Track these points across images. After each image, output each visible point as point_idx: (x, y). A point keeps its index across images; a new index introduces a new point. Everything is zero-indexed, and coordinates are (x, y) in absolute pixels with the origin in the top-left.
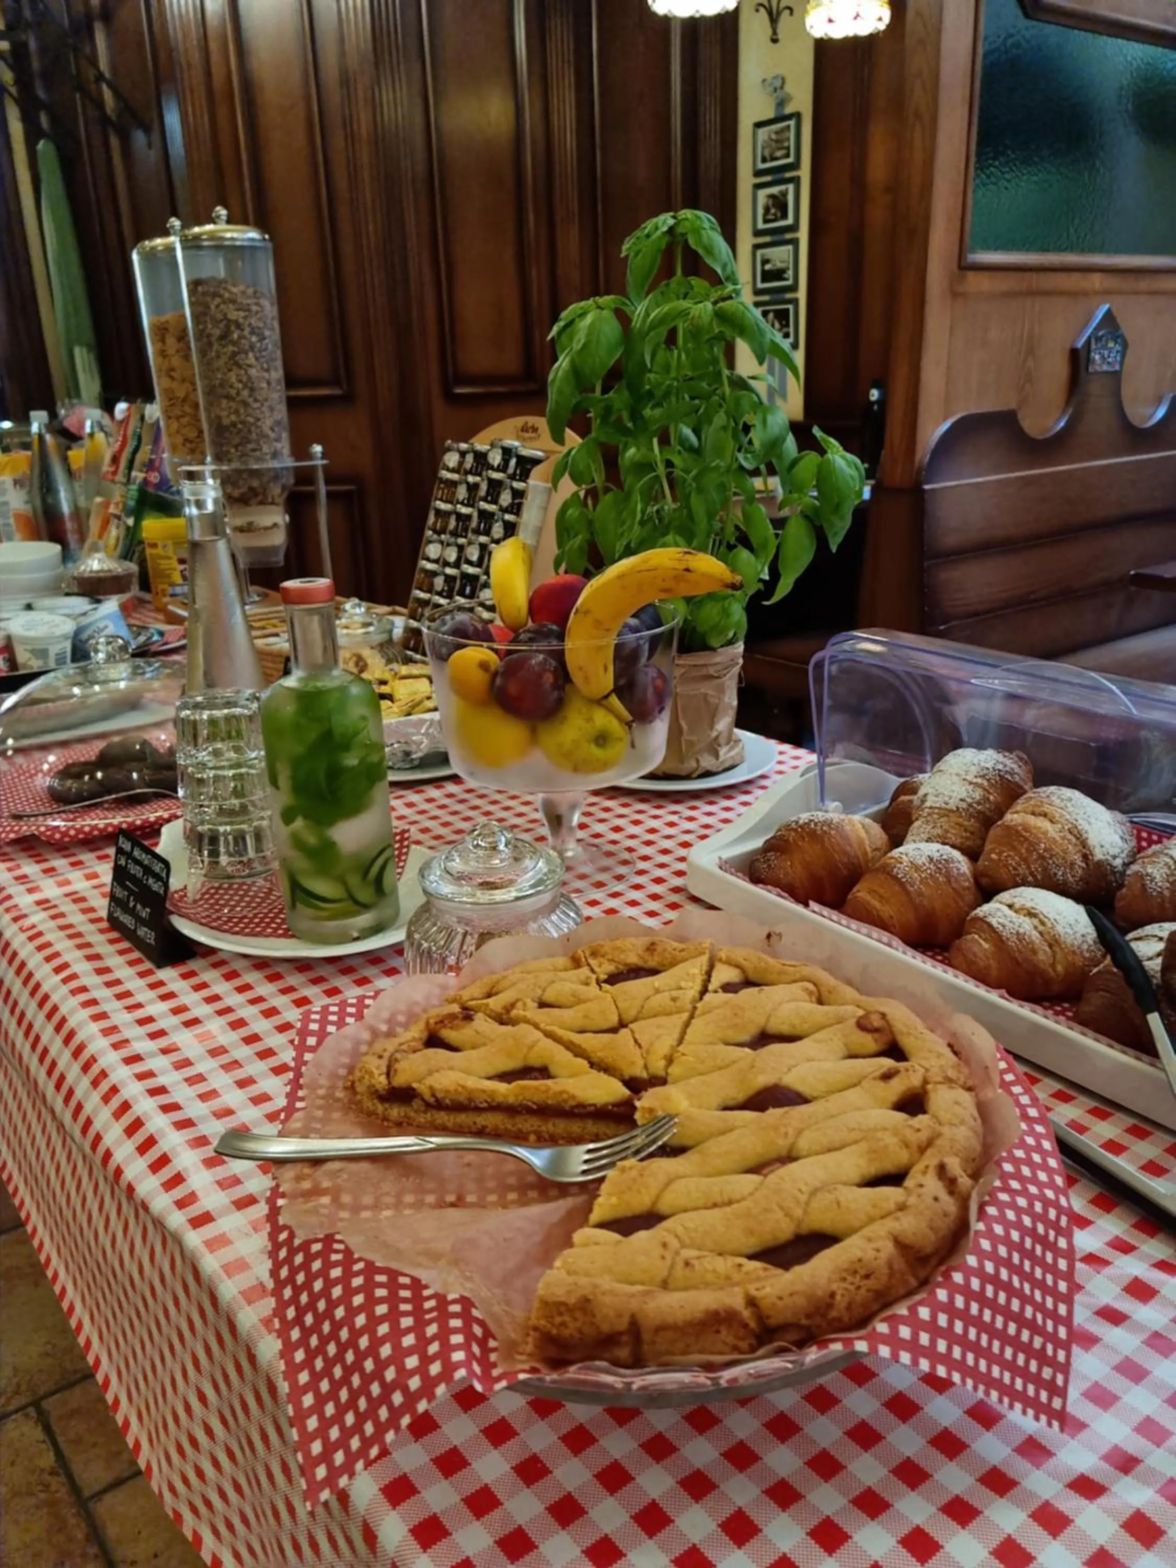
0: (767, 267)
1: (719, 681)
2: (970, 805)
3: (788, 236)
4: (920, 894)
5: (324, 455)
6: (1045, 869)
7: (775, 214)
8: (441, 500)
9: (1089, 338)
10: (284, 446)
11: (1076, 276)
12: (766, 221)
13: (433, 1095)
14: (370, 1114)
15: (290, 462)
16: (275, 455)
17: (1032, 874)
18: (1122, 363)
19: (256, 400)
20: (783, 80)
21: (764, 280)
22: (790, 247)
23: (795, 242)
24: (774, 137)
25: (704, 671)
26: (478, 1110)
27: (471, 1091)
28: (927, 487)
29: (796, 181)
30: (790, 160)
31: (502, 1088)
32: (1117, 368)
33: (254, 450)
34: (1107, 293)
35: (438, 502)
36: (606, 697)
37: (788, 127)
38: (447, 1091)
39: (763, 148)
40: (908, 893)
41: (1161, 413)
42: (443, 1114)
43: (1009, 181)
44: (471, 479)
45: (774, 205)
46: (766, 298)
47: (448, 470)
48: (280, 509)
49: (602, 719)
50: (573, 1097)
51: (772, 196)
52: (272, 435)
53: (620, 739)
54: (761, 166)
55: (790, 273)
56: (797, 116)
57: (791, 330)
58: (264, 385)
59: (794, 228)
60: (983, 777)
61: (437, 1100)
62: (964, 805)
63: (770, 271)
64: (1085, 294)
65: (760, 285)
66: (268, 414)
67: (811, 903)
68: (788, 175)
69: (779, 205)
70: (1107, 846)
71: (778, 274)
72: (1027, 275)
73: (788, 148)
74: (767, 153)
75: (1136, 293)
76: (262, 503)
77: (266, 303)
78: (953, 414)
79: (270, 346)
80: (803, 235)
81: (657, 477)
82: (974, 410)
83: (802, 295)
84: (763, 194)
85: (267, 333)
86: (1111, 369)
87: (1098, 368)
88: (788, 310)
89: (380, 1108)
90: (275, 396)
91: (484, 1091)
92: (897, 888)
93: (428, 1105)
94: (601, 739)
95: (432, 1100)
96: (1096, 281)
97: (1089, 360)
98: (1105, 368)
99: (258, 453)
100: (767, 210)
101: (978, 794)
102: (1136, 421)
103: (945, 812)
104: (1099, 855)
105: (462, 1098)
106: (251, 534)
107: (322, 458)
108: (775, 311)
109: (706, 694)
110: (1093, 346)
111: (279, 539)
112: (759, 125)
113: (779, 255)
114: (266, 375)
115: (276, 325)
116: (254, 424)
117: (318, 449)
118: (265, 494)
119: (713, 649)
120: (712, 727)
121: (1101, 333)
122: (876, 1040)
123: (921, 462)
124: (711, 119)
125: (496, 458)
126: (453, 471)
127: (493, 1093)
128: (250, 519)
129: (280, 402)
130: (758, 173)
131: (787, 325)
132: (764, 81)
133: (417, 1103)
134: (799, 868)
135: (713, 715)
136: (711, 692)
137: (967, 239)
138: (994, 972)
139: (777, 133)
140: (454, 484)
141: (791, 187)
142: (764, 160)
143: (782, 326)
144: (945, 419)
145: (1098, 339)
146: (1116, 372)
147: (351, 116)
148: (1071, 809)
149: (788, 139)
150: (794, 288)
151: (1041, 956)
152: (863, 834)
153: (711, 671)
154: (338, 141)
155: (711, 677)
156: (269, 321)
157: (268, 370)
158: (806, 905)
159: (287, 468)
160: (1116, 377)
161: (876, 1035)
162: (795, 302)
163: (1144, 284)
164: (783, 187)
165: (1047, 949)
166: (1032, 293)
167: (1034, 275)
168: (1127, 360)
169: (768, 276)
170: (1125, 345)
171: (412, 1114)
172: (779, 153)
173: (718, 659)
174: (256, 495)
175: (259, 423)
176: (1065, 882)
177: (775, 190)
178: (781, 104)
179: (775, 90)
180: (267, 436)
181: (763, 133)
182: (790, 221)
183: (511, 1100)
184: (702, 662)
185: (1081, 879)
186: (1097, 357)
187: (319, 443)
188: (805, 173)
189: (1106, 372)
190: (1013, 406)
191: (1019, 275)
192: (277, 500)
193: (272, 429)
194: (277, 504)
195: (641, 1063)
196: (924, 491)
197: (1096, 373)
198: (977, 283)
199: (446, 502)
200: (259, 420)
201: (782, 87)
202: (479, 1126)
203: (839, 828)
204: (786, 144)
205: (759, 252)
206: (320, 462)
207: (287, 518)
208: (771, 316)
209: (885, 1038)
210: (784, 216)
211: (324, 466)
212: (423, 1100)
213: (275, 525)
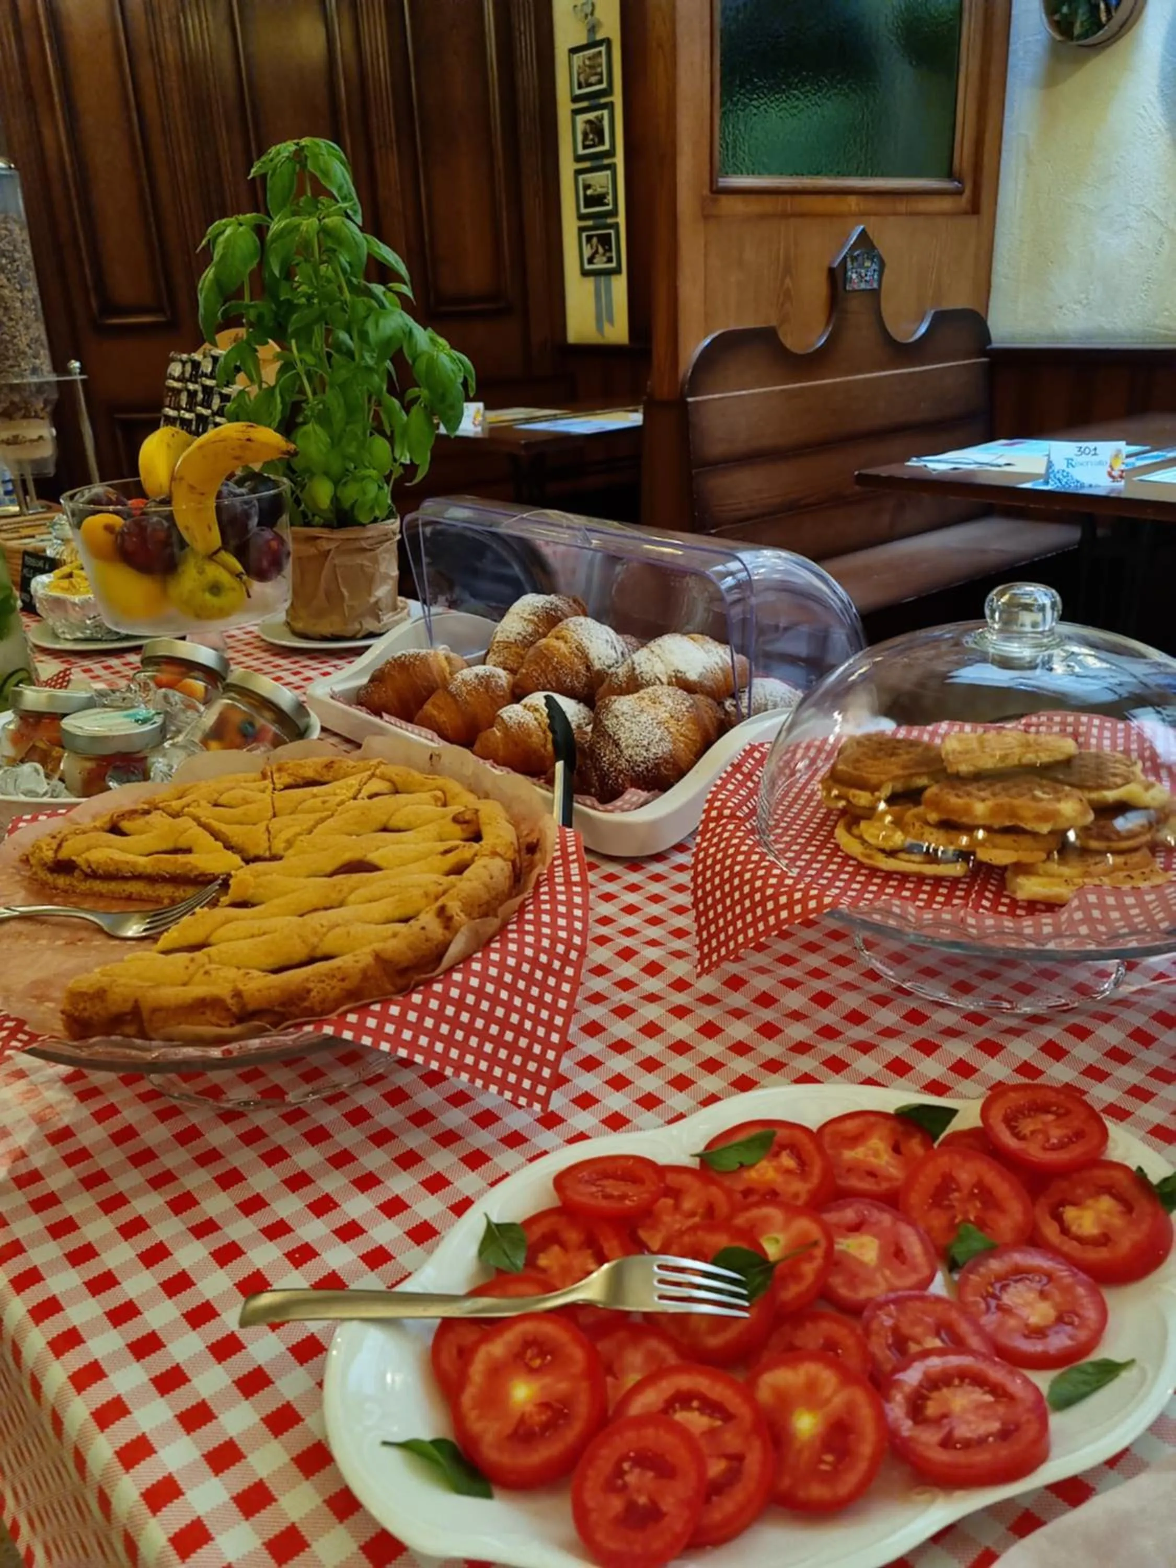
0: (589, 192)
1: (372, 553)
2: (524, 637)
3: (606, 161)
4: (467, 703)
5: (82, 371)
6: (558, 679)
7: (593, 140)
8: (169, 407)
9: (845, 258)
10: (44, 361)
11: (830, 198)
12: (585, 147)
13: (89, 867)
14: (44, 884)
15: (53, 378)
16: (35, 371)
17: (549, 682)
18: (880, 282)
19: (11, 319)
20: (593, 5)
21: (587, 205)
22: (608, 172)
23: (612, 167)
24: (587, 62)
25: (357, 545)
26: (125, 879)
27: (117, 863)
28: (690, 400)
29: (610, 106)
30: (604, 86)
31: (143, 860)
32: (875, 286)
33: (12, 366)
34: (863, 214)
35: (167, 409)
36: (216, 553)
37: (600, 53)
38: (99, 863)
39: (579, 74)
40: (456, 701)
41: (923, 329)
42: (98, 882)
43: (758, 108)
44: (191, 386)
45: (592, 131)
46: (590, 223)
47: (174, 379)
48: (47, 422)
49: (214, 572)
50: (196, 868)
51: (589, 122)
52: (30, 352)
53: (233, 589)
54: (578, 92)
55: (610, 198)
56: (607, 42)
57: (614, 254)
58: (18, 305)
59: (611, 153)
60: (534, 614)
61: (93, 871)
62: (520, 638)
63: (592, 196)
64: (841, 216)
65: (584, 211)
66: (23, 331)
67: (384, 714)
68: (603, 100)
69: (596, 129)
70: (603, 658)
71: (598, 200)
72: (781, 198)
73: (601, 74)
74: (582, 79)
75: (895, 214)
76: (26, 417)
77: (16, 229)
78: (712, 332)
79: (21, 268)
80: (619, 160)
81: (298, 374)
82: (733, 327)
83: (621, 219)
84: (581, 119)
85: (17, 255)
86: (869, 287)
87: (856, 287)
88: (610, 234)
89: (50, 878)
90: (31, 315)
91: (127, 863)
92: (449, 700)
93: (87, 876)
94: (215, 589)
95: (88, 871)
96: (853, 203)
97: (846, 280)
98: (863, 286)
99: (16, 369)
100: (585, 135)
101: (530, 629)
102: (900, 337)
103: (507, 645)
104: (597, 666)
105: (112, 869)
106: (17, 446)
107: (81, 373)
108: (598, 236)
109: (362, 565)
110: (849, 265)
111: (47, 451)
112: (573, 51)
113: (599, 180)
114: (19, 295)
115: (27, 247)
116: (11, 341)
117: (76, 364)
118: (27, 409)
119: (364, 525)
120: (370, 594)
121: (856, 253)
122: (463, 830)
123: (685, 375)
124: (526, 45)
125: (207, 367)
126: (178, 380)
127: (134, 864)
128: (15, 433)
129: (37, 320)
130: (575, 99)
131: (610, 250)
132: (575, 6)
133: (77, 873)
134: (390, 693)
135: (370, 581)
136: (366, 563)
137: (717, 164)
138: (501, 753)
139: (589, 59)
140: (177, 392)
141: (605, 113)
142: (580, 86)
143: (606, 251)
144: (705, 337)
145: (854, 259)
146: (874, 290)
147: (157, 43)
148: (580, 631)
149: (601, 65)
150: (614, 213)
151: (535, 739)
152: (444, 664)
153: (364, 544)
154: (146, 69)
155: (364, 550)
156: (19, 245)
157: (21, 291)
158: (381, 717)
159: (48, 383)
160: (875, 294)
161: (465, 826)
162: (616, 226)
163: (902, 206)
164: (598, 113)
165: (541, 733)
166: (785, 216)
167: (788, 198)
168: (885, 278)
169: (591, 201)
170: (882, 264)
171: (75, 883)
172: (593, 79)
173: (369, 534)
174: (20, 409)
175: (15, 341)
176: (573, 688)
177: (591, 116)
178: (592, 29)
179: (586, 16)
180: (24, 353)
181: (578, 59)
182: (606, 147)
183: (149, 870)
184: (352, 536)
185: (586, 685)
186: (854, 276)
187: (77, 360)
188: (617, 98)
189: (863, 290)
190: (774, 323)
191: (773, 198)
192: (42, 415)
193: (28, 345)
194: (42, 418)
195: (266, 845)
196: (687, 403)
197: (855, 291)
198: (729, 204)
199: (174, 409)
200: (15, 337)
201: (592, 13)
202: (127, 893)
203: (424, 659)
204: (599, 70)
205: (581, 178)
206: (79, 377)
207: (54, 431)
208: (595, 240)
209: (472, 828)
210: (602, 142)
211: (82, 380)
212: (82, 870)
213: (41, 438)
